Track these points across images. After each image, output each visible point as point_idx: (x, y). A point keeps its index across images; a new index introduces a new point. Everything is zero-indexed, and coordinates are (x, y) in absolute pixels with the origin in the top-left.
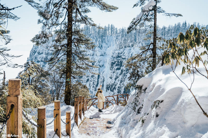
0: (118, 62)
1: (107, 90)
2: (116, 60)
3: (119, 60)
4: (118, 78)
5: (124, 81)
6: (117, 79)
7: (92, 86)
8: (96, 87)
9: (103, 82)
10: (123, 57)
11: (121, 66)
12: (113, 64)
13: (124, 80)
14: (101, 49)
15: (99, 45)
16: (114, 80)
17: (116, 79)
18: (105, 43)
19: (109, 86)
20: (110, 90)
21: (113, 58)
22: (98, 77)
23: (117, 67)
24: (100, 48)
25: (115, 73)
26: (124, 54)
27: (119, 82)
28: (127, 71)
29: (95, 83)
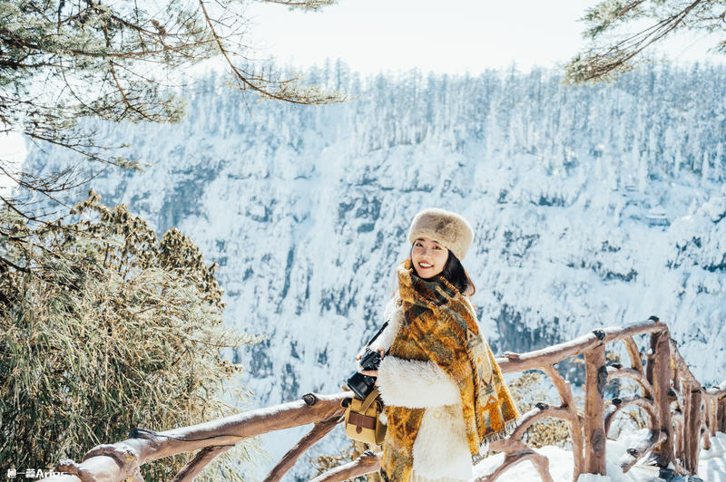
0: (365, 201)
1: (322, 308)
2: (355, 195)
3: (369, 193)
4: (364, 262)
6: (361, 267)
7: (266, 294)
8: (281, 302)
9: (309, 278)
10: (384, 182)
11: (376, 218)
12: (345, 208)
14: (299, 153)
15: (292, 138)
16: (351, 272)
17: (357, 266)
18: (314, 128)
19: (332, 295)
20: (333, 311)
21: (346, 187)
22: (288, 262)
23: (360, 221)
24: (296, 150)
25: (352, 245)
26: (388, 173)
27: (372, 277)
28: (399, 234)
29: (278, 283)
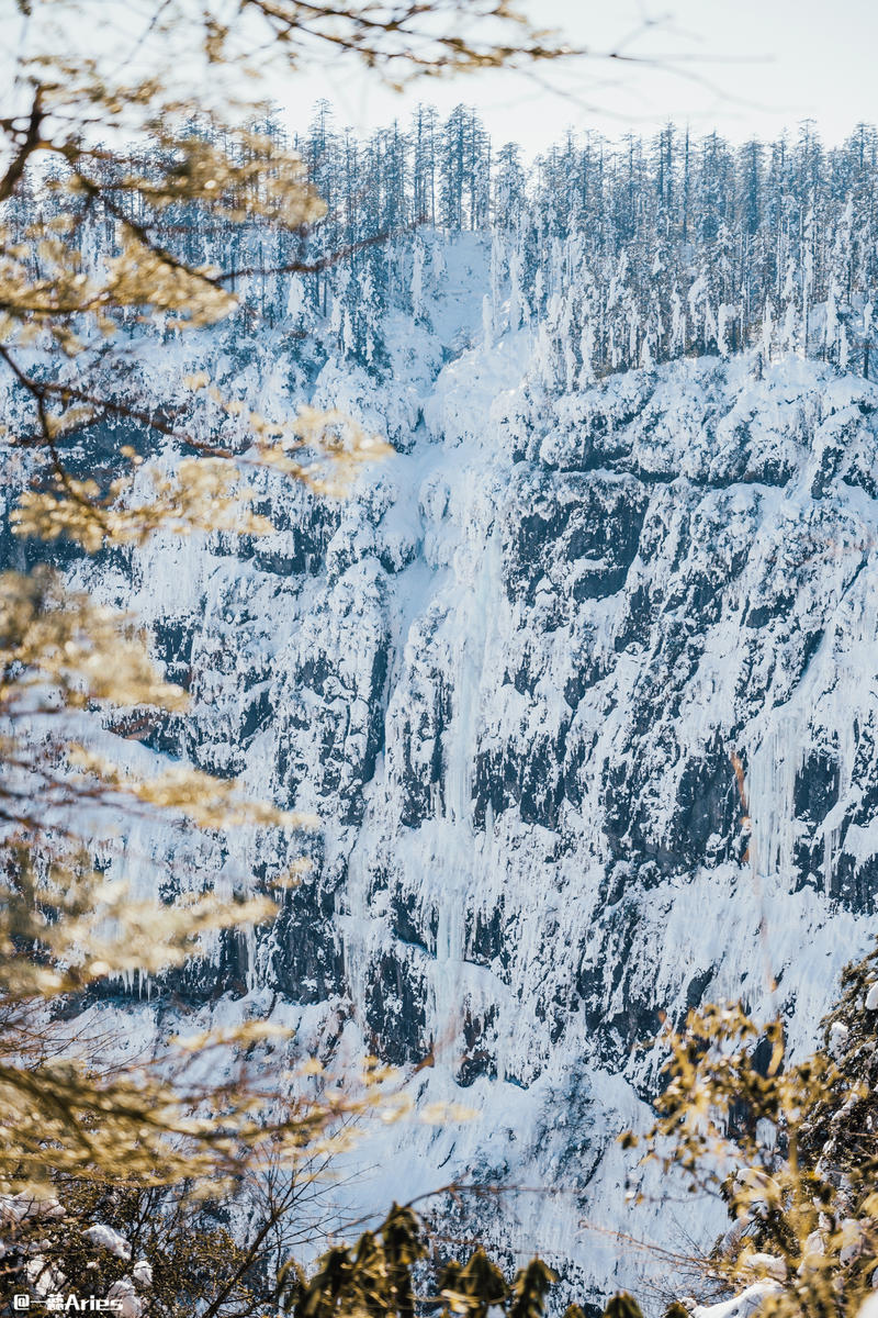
0: (595, 511)
1: (481, 807)
2: (566, 495)
3: (606, 488)
4: (597, 677)
5: (675, 713)
6: (590, 692)
7: (317, 770)
8: (359, 790)
9: (440, 727)
10: (648, 459)
11: (625, 558)
12: (534, 535)
13: (678, 701)
14: (380, 381)
15: (361, 340)
16: (558, 708)
17: (575, 692)
18: (408, 308)
19: (509, 768)
20: (513, 812)
21: (538, 475)
22: (374, 682)
23: (582, 566)
24: (372, 372)
25: (562, 633)
26: (660, 433)
27: (624, 716)
28: (699, 601)
29: (350, 740)
